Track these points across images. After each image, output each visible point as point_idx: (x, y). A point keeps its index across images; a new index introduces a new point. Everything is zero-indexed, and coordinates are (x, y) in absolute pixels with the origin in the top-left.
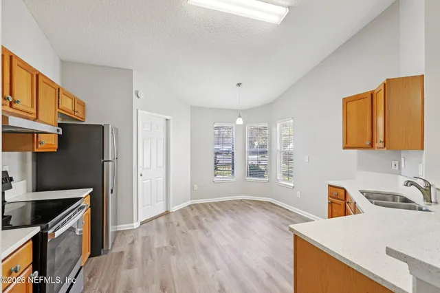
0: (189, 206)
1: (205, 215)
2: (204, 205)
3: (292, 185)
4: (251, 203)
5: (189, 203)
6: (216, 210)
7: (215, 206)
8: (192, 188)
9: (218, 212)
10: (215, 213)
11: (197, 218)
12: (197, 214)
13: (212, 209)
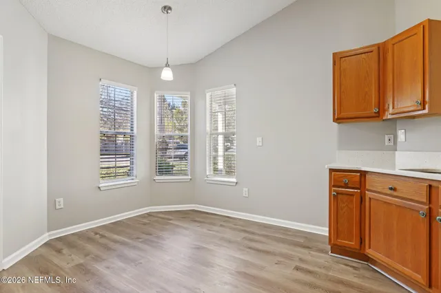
0: (47, 244)
1: (97, 259)
2: (80, 235)
3: (234, 180)
4: (170, 217)
5: (46, 237)
6: (116, 241)
7: (107, 234)
8: (52, 204)
9: (123, 243)
10: (117, 246)
11: (82, 269)
12: (78, 259)
13: (103, 241)
